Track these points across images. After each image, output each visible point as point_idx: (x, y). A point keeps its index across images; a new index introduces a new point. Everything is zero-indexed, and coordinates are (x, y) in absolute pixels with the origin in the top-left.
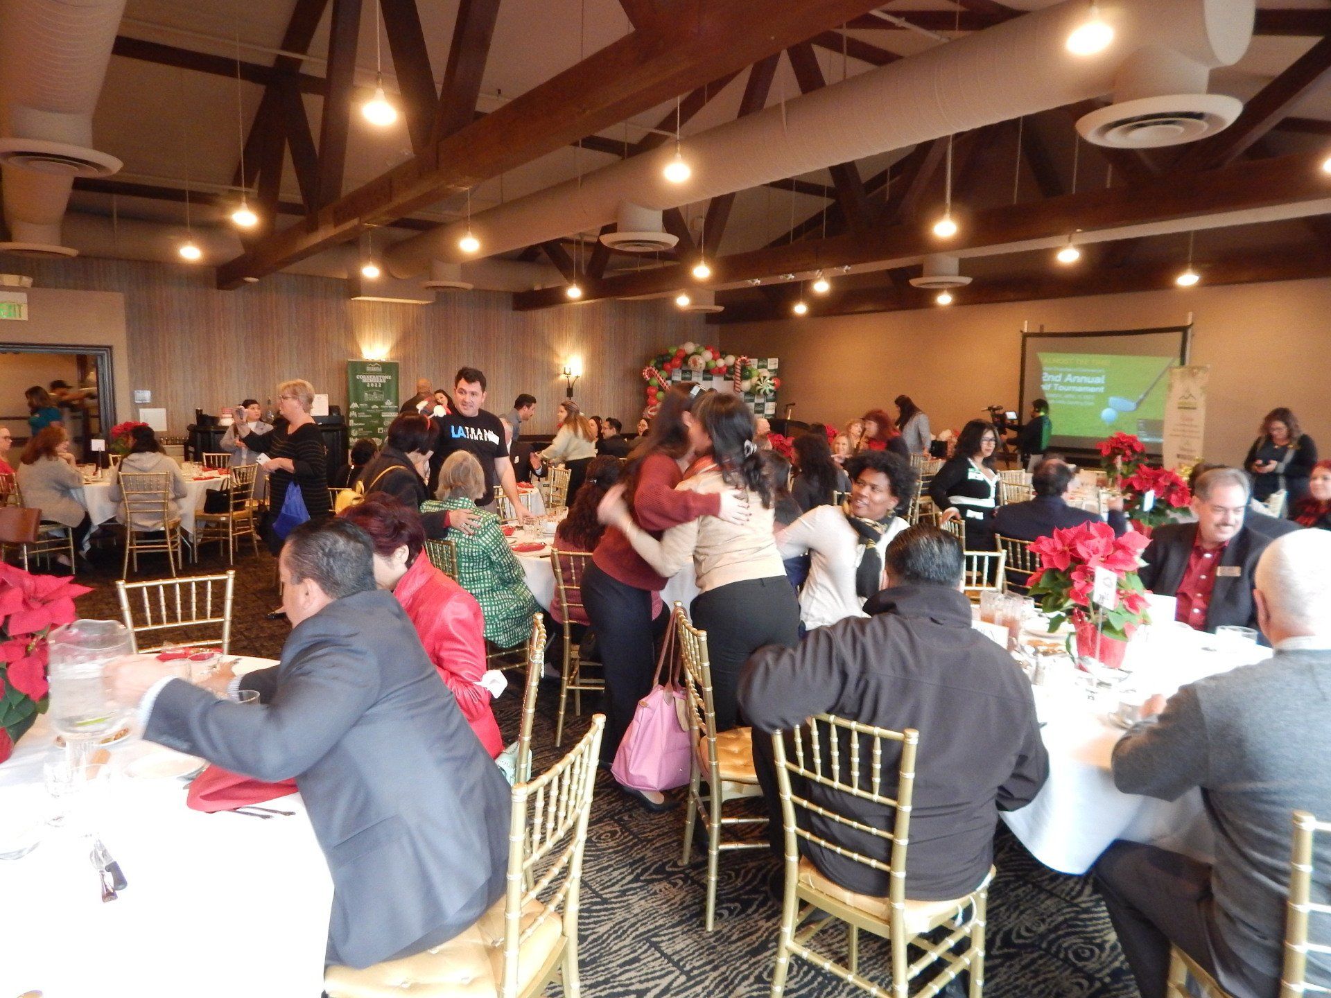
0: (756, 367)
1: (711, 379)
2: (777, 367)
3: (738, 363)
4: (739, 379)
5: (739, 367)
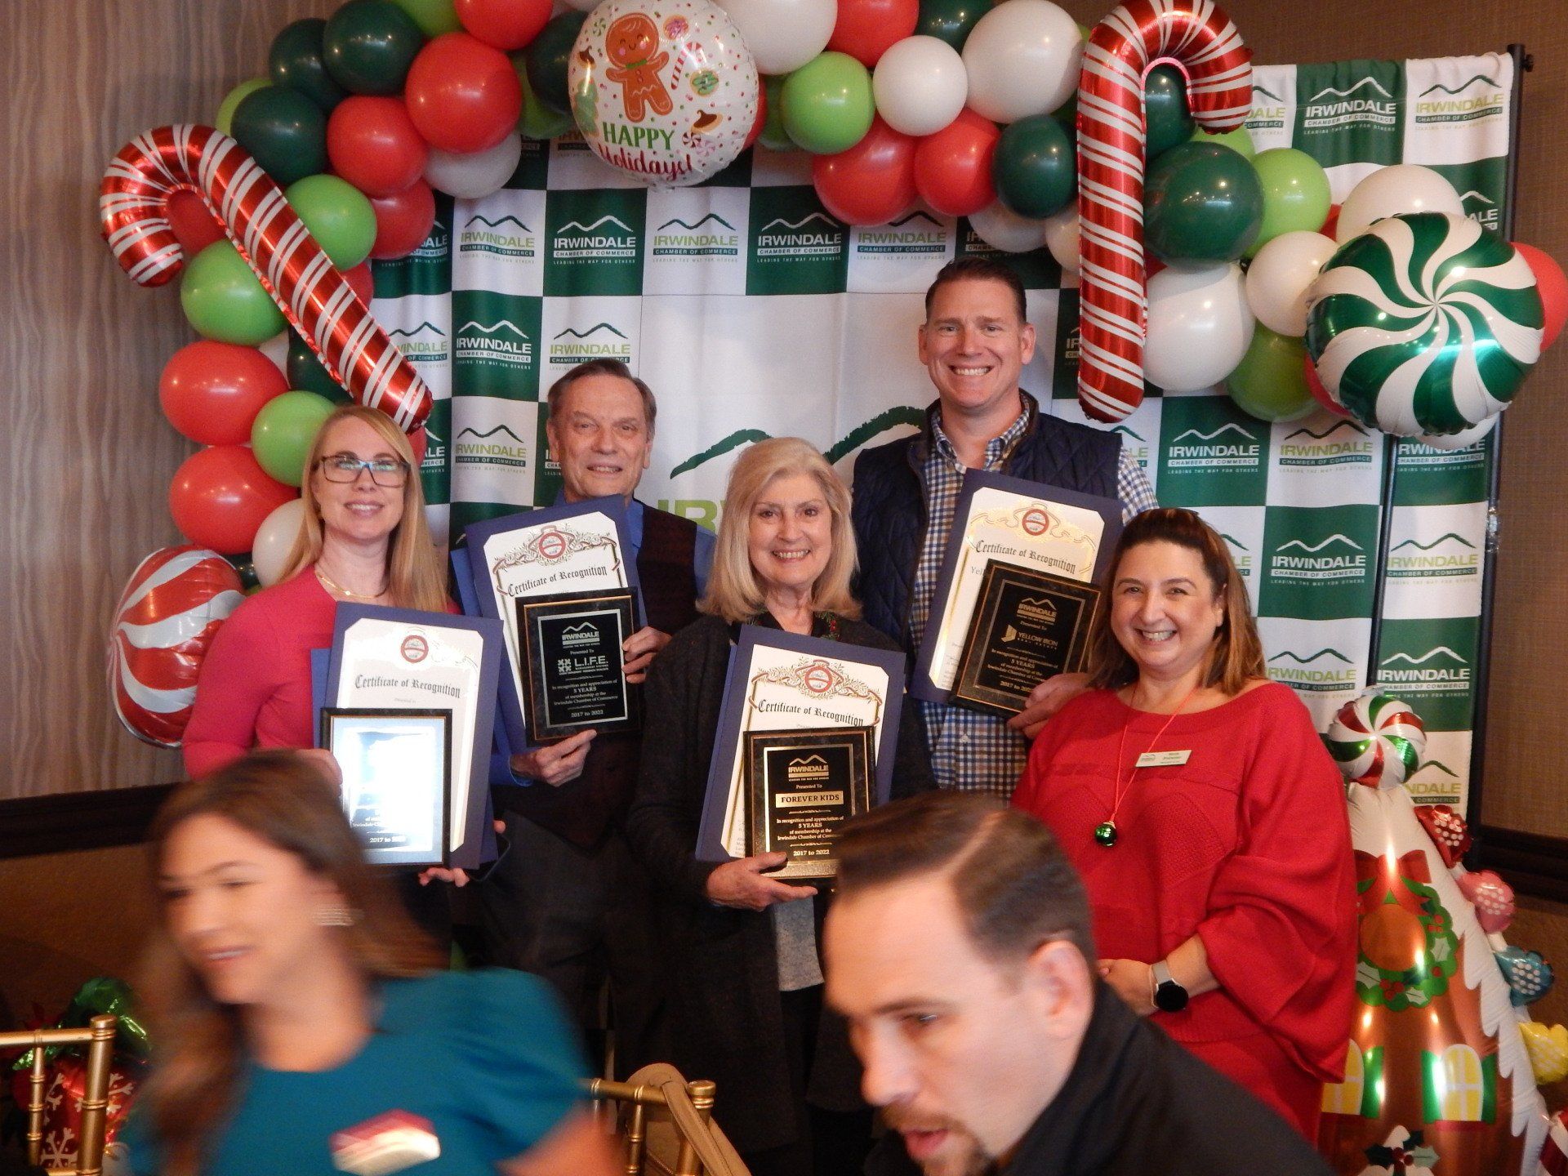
0: (1283, 138)
1: (832, 278)
2: (1499, 146)
3: (1115, 68)
4: (1125, 246)
5: (1119, 119)
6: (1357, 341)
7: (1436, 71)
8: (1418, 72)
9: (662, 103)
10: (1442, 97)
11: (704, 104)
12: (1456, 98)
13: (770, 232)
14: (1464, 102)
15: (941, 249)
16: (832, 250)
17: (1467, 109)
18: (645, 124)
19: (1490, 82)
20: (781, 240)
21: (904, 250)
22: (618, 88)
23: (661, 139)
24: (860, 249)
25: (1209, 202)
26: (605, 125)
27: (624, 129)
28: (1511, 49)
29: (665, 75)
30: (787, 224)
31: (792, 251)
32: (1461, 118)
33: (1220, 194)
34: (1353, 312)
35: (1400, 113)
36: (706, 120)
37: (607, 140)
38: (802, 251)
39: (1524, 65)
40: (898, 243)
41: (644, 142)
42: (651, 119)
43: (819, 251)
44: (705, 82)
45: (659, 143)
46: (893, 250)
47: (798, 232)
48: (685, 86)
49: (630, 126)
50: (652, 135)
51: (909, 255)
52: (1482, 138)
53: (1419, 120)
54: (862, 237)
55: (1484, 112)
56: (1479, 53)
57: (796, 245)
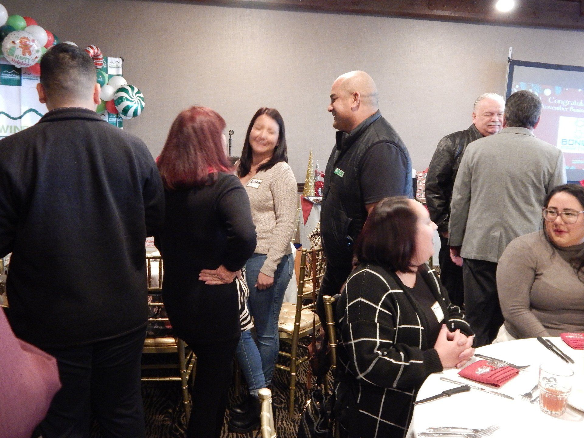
2: (121, 73)
6: (125, 104)
7: (112, 60)
8: (110, 59)
9: (30, 53)
10: (112, 64)
11: (37, 55)
12: (114, 64)
13: (4, 73)
14: (114, 65)
15: (37, 80)
16: (18, 78)
17: (115, 66)
18: (26, 56)
19: (119, 63)
20: (6, 75)
21: (30, 79)
22: (21, 50)
23: (28, 60)
24: (24, 78)
25: (99, 80)
26: (16, 56)
27: (21, 57)
28: (121, 58)
29: (31, 49)
30: (8, 72)
31: (9, 77)
32: (114, 67)
33: (100, 78)
34: (121, 98)
35: (107, 65)
36: (37, 57)
37: (16, 57)
38: (11, 77)
39: (123, 60)
40: (29, 78)
41: (24, 60)
42: (27, 56)
43: (15, 78)
44: (38, 51)
45: (27, 60)
46: (28, 79)
47: (10, 74)
48: (35, 52)
49: (22, 56)
50: (26, 59)
51: (31, 80)
52: (118, 71)
53: (110, 67)
54: (24, 76)
55: (118, 67)
56: (116, 57)
57: (10, 76)
